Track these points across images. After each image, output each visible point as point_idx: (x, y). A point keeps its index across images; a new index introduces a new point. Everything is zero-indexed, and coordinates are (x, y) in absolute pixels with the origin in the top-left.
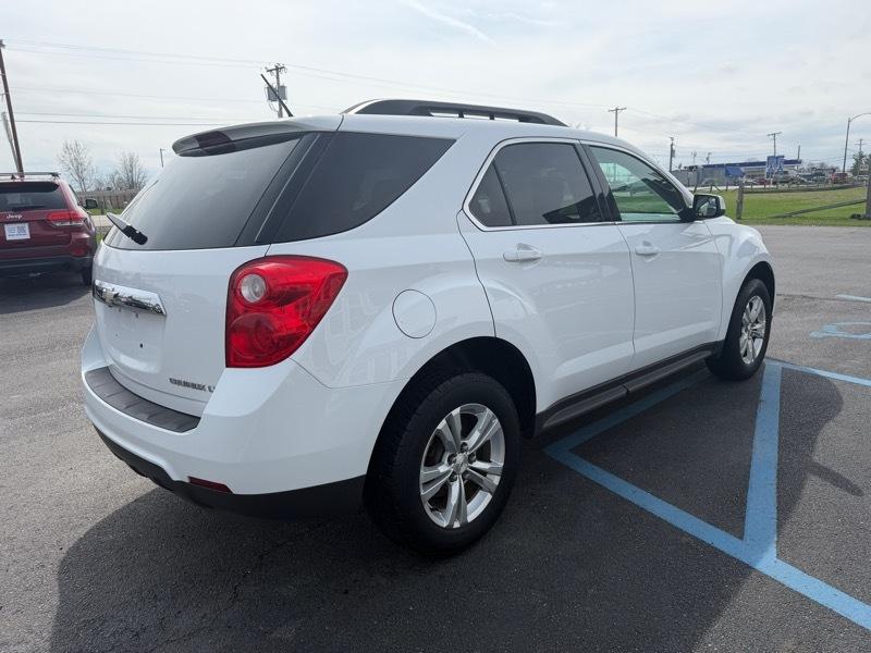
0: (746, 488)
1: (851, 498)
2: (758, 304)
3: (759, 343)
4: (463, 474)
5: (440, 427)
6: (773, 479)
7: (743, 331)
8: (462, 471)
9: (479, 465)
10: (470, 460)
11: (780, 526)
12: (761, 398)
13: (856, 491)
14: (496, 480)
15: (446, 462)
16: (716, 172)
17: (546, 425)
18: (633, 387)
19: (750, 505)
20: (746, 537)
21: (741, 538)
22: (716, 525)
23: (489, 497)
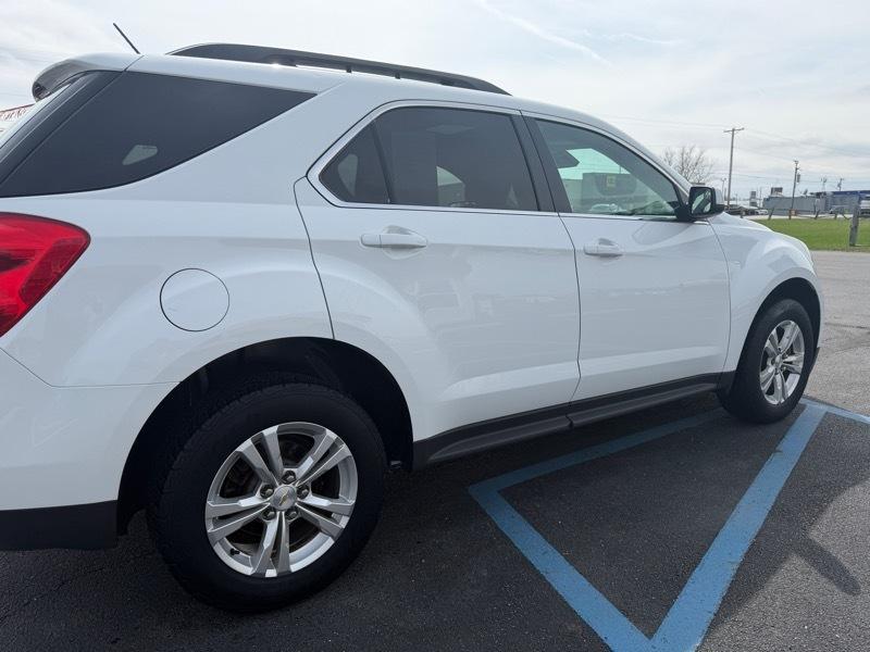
0: (696, 564)
1: (839, 597)
2: (792, 331)
3: (794, 380)
4: (288, 513)
5: (242, 448)
6: (739, 557)
7: (769, 363)
8: (286, 505)
9: (313, 500)
10: (300, 493)
11: (714, 625)
12: (779, 447)
13: (849, 585)
14: (344, 522)
15: (258, 492)
16: (848, 199)
17: (432, 458)
18: (579, 420)
19: (687, 589)
20: (658, 636)
21: (650, 635)
22: (626, 613)
23: (330, 542)
